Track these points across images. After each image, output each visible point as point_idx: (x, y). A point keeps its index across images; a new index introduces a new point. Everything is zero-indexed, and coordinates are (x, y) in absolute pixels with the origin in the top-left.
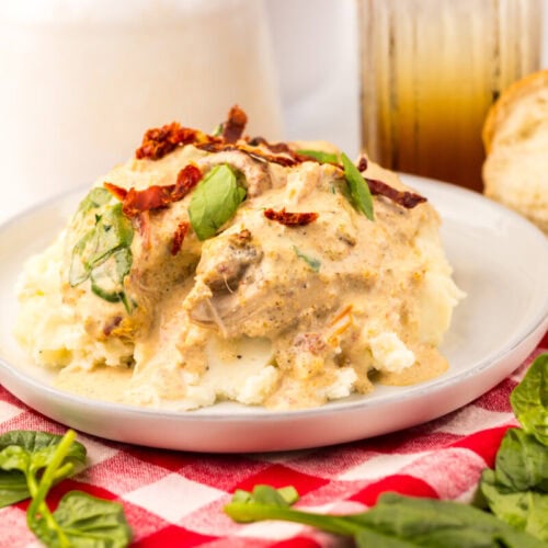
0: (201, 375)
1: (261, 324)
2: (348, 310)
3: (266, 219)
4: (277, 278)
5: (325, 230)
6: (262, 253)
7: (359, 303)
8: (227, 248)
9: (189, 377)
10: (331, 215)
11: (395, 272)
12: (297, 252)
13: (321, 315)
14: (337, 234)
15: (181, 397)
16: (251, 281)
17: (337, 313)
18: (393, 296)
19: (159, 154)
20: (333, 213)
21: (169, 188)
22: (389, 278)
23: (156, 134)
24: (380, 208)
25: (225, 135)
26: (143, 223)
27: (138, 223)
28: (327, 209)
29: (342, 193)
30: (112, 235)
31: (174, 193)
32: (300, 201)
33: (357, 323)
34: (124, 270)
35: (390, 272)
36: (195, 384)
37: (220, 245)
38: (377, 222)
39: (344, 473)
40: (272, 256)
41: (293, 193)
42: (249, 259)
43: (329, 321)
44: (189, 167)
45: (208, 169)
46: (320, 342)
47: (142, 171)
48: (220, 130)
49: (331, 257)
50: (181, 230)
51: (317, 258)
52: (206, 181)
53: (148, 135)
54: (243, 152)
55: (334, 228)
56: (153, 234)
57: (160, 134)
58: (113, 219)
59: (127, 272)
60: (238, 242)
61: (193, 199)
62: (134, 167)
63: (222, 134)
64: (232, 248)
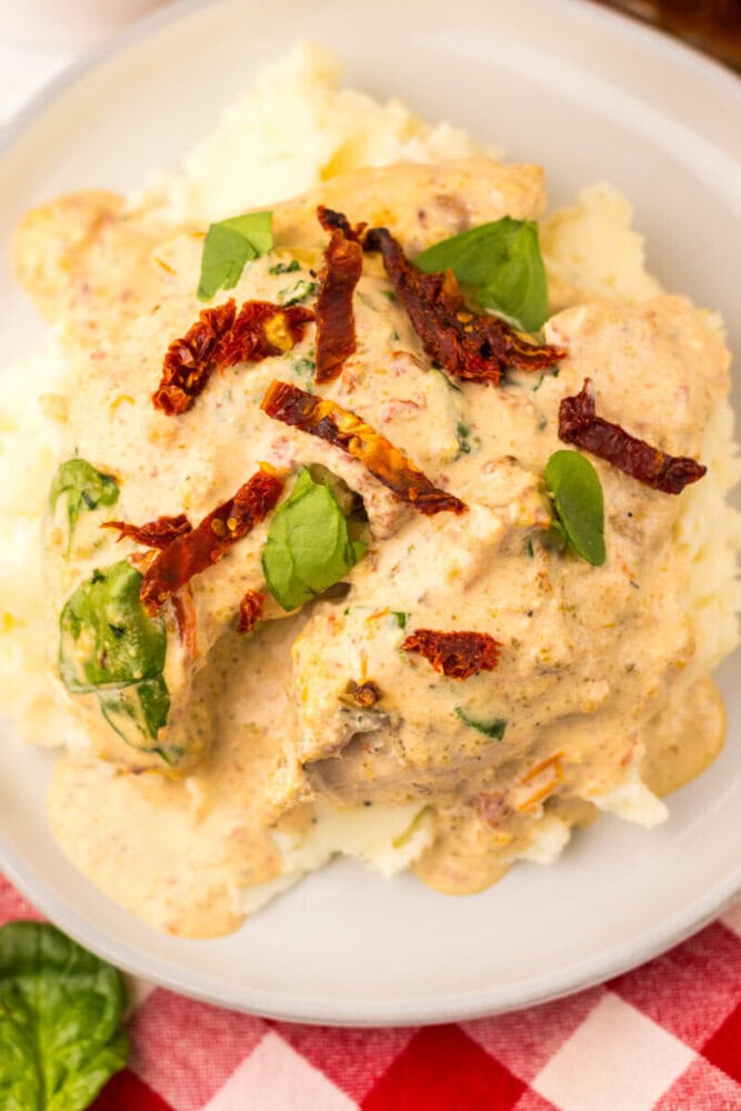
1: (403, 794)
2: (555, 761)
3: (406, 655)
4: (431, 758)
6: (401, 720)
7: (574, 745)
8: (337, 713)
9: (284, 839)
10: (526, 621)
11: (639, 666)
12: (465, 718)
13: (508, 768)
14: (537, 668)
15: (274, 874)
16: (382, 752)
17: (537, 761)
18: (635, 717)
19: (196, 391)
20: (530, 614)
21: (223, 512)
22: (629, 681)
23: (187, 358)
24: (616, 493)
25: (321, 307)
26: (181, 616)
27: (171, 609)
28: (517, 602)
29: (547, 547)
30: (129, 651)
31: (232, 525)
32: (469, 587)
33: (568, 777)
34: (157, 718)
35: (631, 669)
36: (297, 847)
37: (324, 704)
38: (611, 554)
39: (544, 1059)
40: (418, 725)
41: (454, 574)
42: (376, 727)
43: (523, 773)
44: (256, 480)
45: (294, 469)
46: (506, 811)
47: (168, 447)
48: (312, 289)
49: (526, 704)
50: (252, 605)
51: (500, 717)
52: (290, 505)
53: (173, 359)
54: (357, 459)
55: (531, 654)
56: (199, 619)
57: (194, 352)
58: (126, 614)
59: (162, 723)
60: (359, 704)
61: (270, 540)
62: (154, 438)
63: (315, 300)
64: (345, 710)
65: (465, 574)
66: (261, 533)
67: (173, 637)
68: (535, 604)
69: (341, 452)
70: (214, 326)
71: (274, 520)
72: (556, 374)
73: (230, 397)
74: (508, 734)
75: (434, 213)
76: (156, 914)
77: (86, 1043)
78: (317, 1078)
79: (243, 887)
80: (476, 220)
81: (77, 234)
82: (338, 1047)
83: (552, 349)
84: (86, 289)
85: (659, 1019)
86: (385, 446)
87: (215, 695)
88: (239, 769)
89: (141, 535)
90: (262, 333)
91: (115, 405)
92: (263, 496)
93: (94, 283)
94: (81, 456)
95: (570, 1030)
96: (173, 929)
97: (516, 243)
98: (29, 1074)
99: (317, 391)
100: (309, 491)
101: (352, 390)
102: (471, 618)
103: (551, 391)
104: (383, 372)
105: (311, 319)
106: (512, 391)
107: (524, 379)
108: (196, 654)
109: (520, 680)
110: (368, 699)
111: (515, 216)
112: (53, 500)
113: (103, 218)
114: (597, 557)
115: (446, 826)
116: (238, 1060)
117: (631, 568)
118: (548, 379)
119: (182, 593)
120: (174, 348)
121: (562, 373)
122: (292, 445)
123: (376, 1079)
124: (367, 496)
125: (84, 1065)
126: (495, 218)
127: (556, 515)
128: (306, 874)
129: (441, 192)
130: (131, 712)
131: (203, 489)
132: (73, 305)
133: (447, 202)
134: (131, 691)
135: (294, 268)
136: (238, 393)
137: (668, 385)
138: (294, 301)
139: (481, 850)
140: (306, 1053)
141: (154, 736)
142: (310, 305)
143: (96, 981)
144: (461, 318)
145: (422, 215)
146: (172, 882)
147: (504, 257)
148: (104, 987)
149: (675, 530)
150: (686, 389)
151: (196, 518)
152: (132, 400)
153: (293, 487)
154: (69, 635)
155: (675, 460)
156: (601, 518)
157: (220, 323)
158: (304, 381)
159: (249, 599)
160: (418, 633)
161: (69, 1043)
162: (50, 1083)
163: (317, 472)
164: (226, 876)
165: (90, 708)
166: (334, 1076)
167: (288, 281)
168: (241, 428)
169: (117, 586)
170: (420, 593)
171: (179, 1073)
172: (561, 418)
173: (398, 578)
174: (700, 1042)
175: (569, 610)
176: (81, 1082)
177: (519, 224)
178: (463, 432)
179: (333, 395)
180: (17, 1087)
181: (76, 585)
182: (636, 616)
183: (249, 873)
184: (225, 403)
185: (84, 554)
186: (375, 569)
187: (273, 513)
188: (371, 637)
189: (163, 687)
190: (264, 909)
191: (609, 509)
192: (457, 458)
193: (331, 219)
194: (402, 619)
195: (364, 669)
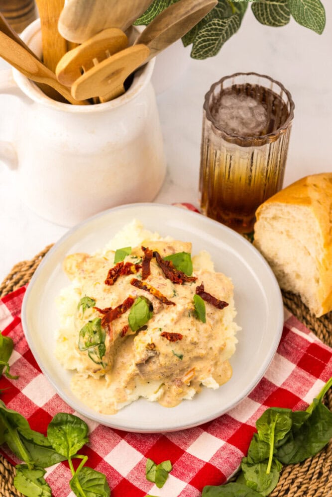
0: (133, 390)
1: (158, 377)
2: (193, 370)
3: (162, 337)
4: (166, 364)
5: (185, 340)
6: (160, 353)
7: (198, 365)
8: (145, 351)
9: (128, 391)
10: (188, 332)
11: (213, 348)
12: (174, 353)
13: (182, 370)
14: (191, 342)
15: (125, 400)
16: (154, 362)
17: (189, 370)
18: (212, 360)
19: (115, 280)
20: (189, 330)
21: (120, 307)
22: (210, 351)
23: (113, 272)
24: (209, 309)
25: (143, 265)
26: (109, 330)
27: (107, 329)
28: (186, 327)
29: (193, 316)
30: (97, 337)
31: (122, 310)
32: (176, 323)
33: (196, 374)
34: (102, 354)
35: (211, 348)
36: (130, 394)
37: (142, 349)
38: (207, 321)
39: (189, 446)
40: (163, 354)
41: (173, 320)
42: (154, 355)
43: (186, 373)
44: (128, 299)
45: (137, 298)
46: (181, 382)
47: (108, 293)
48: (141, 261)
49: (188, 351)
50: (126, 329)
51: (182, 354)
52: (136, 305)
53: (110, 272)
54: (152, 293)
55: (189, 339)
56: (114, 332)
57: (115, 271)
58: (97, 328)
59: (104, 355)
60: (150, 348)
61: (131, 314)
62: (105, 290)
63: (142, 263)
64: (147, 350)
65: (175, 320)
66: (128, 313)
67: (107, 334)
68: (190, 328)
69: (148, 292)
70: (120, 266)
71: (131, 309)
72: (195, 283)
73: (122, 282)
74: (184, 359)
75: (167, 250)
76: (97, 409)
77: (79, 437)
78: (134, 450)
79: (118, 402)
80: (177, 252)
81: (80, 260)
82: (139, 443)
83: (194, 278)
84: (83, 270)
85: (216, 436)
86: (158, 292)
87: (114, 355)
88: (119, 373)
89: (101, 311)
90: (130, 268)
91: (95, 284)
92: (129, 303)
93: (84, 269)
94: (87, 296)
95: (195, 439)
96: (101, 412)
97: (185, 257)
98: (66, 443)
99: (142, 281)
100: (140, 301)
101: (150, 281)
102: (176, 330)
103: (194, 286)
104: (157, 278)
105: (141, 267)
106: (185, 286)
107: (188, 284)
108: (112, 339)
109: (187, 345)
110: (153, 347)
111: (185, 252)
112: (79, 308)
113: (85, 258)
114: (204, 321)
115: (167, 388)
116: (115, 446)
117: (212, 326)
118: (193, 284)
119: (110, 324)
120: (111, 270)
121: (196, 283)
122: (137, 291)
123: (148, 450)
124: (153, 302)
125: (78, 442)
126: (181, 252)
127: (195, 308)
128: (133, 402)
129: (168, 246)
130: (96, 353)
131: (116, 301)
132: (80, 274)
133: (170, 248)
134: (97, 347)
135: (136, 258)
136: (124, 282)
137: (220, 288)
138: (137, 264)
139: (175, 393)
140: (131, 444)
141: (101, 358)
142: (140, 265)
143: (80, 426)
144: (174, 270)
145: (165, 250)
146: (101, 402)
147: (183, 260)
148: (83, 427)
149: (221, 320)
150: (224, 289)
151: (114, 308)
152: (99, 283)
153: (136, 301)
154: (82, 337)
155: (221, 302)
156: (205, 313)
157: (121, 266)
158: (140, 279)
159: (125, 327)
160: (164, 332)
161: (75, 437)
162: (70, 446)
163: (142, 297)
164: (114, 400)
165: (85, 355)
166: (138, 450)
167: (135, 260)
168: (125, 289)
169: (95, 323)
170: (165, 325)
171: (100, 448)
172: (196, 291)
173: (159, 322)
174: (226, 440)
175: (198, 331)
176: (78, 444)
177: (186, 253)
178: (175, 292)
179: (146, 282)
180: (62, 446)
181: (85, 325)
182: (212, 336)
183: (119, 399)
184: (121, 283)
185: (87, 318)
186: (154, 321)
187: (131, 308)
188: (154, 333)
189: (105, 346)
190: (122, 409)
191: (207, 312)
192: (173, 297)
193: (144, 249)
194: (161, 330)
195: (152, 340)
